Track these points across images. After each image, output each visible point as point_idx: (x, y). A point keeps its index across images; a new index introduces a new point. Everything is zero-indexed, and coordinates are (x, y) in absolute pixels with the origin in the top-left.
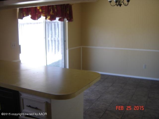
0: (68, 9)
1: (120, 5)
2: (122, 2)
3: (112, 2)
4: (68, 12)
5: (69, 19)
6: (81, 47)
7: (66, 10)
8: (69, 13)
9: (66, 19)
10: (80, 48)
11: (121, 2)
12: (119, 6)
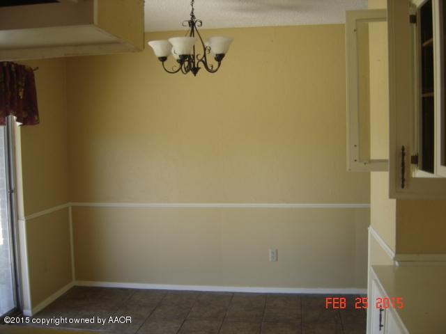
0: (20, 83)
1: (195, 71)
2: (201, 60)
3: (168, 58)
4: (21, 94)
5: (24, 115)
6: (70, 205)
7: (16, 86)
8: (24, 95)
9: (15, 118)
10: (67, 209)
11: (196, 61)
12: (190, 73)
